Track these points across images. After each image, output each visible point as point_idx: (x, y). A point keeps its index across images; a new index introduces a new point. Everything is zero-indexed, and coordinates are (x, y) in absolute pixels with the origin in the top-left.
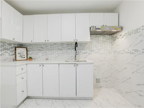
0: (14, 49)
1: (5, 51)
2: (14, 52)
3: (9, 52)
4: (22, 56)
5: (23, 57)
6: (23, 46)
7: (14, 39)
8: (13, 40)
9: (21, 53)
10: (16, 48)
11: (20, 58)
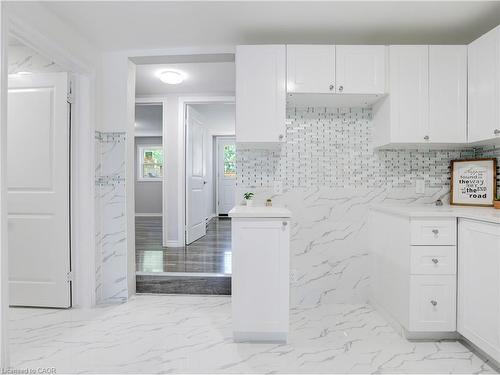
0: (446, 167)
1: (413, 175)
2: (445, 177)
3: (426, 176)
4: (475, 191)
5: (477, 193)
6: (485, 155)
7: (427, 138)
8: (424, 141)
9: (472, 180)
10: (452, 162)
11: (467, 195)
